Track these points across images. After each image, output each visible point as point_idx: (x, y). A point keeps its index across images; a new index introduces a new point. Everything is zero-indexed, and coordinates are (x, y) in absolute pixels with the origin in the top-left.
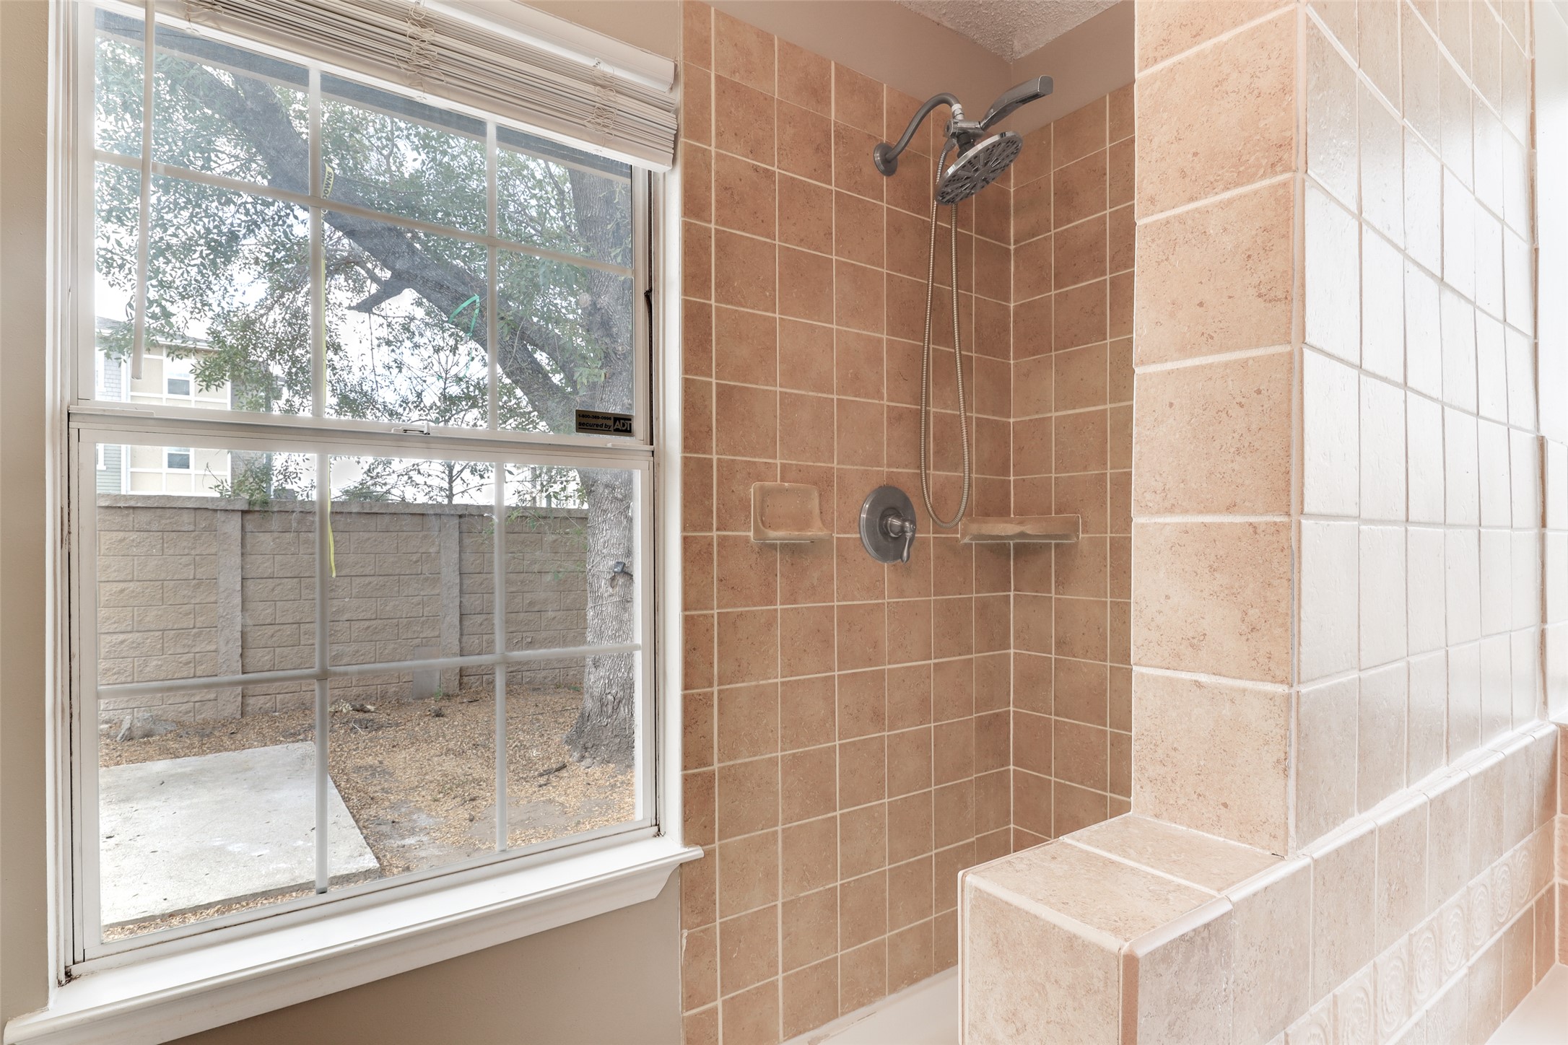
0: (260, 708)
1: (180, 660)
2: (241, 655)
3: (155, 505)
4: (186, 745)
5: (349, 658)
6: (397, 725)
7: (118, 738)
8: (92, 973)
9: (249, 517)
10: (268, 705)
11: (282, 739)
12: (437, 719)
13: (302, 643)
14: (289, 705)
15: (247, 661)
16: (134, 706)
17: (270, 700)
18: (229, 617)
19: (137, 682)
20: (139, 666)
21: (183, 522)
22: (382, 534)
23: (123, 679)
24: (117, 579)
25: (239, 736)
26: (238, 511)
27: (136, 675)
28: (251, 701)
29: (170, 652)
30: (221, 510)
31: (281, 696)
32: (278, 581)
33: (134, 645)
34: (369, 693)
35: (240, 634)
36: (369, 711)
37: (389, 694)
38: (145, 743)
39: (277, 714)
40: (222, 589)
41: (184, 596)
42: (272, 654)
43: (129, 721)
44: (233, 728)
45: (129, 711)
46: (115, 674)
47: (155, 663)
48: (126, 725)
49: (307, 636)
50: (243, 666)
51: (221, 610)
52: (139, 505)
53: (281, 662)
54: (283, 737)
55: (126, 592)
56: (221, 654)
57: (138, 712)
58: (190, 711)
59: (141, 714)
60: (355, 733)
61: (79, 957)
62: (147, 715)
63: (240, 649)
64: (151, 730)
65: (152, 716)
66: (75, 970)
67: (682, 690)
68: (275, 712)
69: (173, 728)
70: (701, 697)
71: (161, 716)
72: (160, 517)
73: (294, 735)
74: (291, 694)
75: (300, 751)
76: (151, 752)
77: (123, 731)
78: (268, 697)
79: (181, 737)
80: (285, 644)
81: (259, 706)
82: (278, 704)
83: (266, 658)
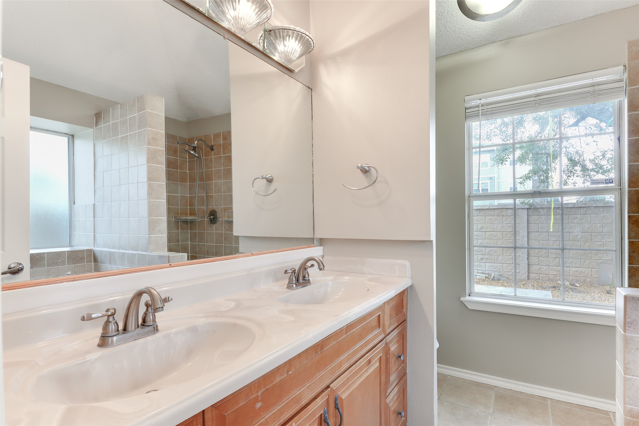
0: (534, 278)
1: (508, 258)
2: (528, 258)
3: (500, 208)
4: (510, 285)
5: (569, 264)
6: (587, 293)
7: (491, 279)
8: (473, 296)
9: (530, 210)
10: (537, 277)
11: (540, 289)
12: (608, 294)
13: (549, 256)
14: (545, 279)
15: (529, 261)
16: (495, 270)
17: (538, 276)
18: (523, 245)
19: (496, 263)
20: (496, 258)
21: (509, 213)
22: (583, 215)
23: (492, 262)
24: (490, 231)
25: (526, 285)
26: (526, 208)
27: (495, 261)
28: (531, 275)
29: (505, 255)
30: (521, 208)
31: (542, 275)
32: (540, 233)
33: (495, 251)
34: (577, 279)
35: (527, 251)
36: (577, 286)
37: (587, 281)
38: (498, 282)
39: (540, 281)
40: (521, 235)
41: (509, 237)
42: (538, 259)
43: (493, 275)
44: (524, 283)
45: (494, 272)
46: (490, 260)
47: (500, 258)
48: (493, 276)
49: (551, 254)
50: (528, 262)
51: (521, 242)
52: (496, 208)
53: (542, 262)
54: (541, 288)
55: (493, 235)
56: (521, 257)
57: (496, 272)
58: (511, 275)
59: (497, 273)
60: (568, 292)
61: (471, 293)
62: (498, 274)
63: (527, 256)
64: (499, 279)
65: (500, 274)
66: (471, 294)
67: (628, 265)
68: (540, 280)
69: (506, 279)
70: (637, 268)
71: (503, 275)
72: (502, 211)
73: (545, 288)
74: (546, 275)
75: (545, 293)
76: (499, 285)
77: (492, 277)
78: (537, 274)
79: (508, 282)
80: (543, 256)
81: (534, 277)
82: (541, 278)
83: (536, 260)
